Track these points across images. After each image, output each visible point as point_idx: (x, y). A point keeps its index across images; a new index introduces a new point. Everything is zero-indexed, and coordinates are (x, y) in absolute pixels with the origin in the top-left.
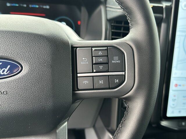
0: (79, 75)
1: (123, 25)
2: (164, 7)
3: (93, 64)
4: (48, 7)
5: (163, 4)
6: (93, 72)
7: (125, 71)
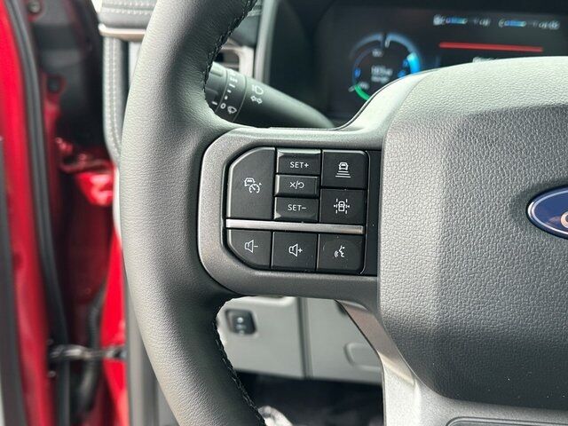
4: (554, 26)
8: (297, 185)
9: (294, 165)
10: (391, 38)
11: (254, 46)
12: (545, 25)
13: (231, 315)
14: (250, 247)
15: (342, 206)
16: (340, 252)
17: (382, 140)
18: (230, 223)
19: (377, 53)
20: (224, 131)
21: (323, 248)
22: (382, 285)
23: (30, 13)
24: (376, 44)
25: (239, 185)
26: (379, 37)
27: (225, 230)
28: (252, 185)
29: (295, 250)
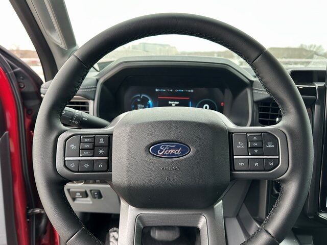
0: (235, 157)
1: (271, 106)
2: (317, 88)
3: (248, 148)
4: (192, 91)
5: (316, 84)
6: (248, 155)
7: (279, 155)
8: (87, 146)
9: (86, 140)
10: (143, 95)
11: (94, 100)
12: (189, 91)
13: (92, 192)
14: (72, 166)
15: (101, 152)
16: (101, 165)
17: (113, 132)
18: (66, 159)
19: (138, 100)
20: (65, 131)
21: (95, 165)
22: (113, 175)
23: (20, 88)
24: (138, 97)
25: (69, 147)
26: (139, 95)
27: (65, 161)
28: (73, 147)
29: (87, 166)
